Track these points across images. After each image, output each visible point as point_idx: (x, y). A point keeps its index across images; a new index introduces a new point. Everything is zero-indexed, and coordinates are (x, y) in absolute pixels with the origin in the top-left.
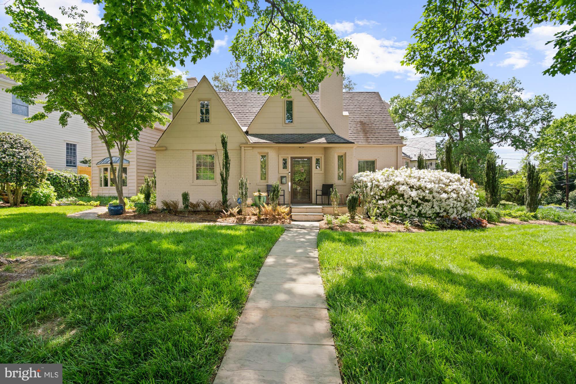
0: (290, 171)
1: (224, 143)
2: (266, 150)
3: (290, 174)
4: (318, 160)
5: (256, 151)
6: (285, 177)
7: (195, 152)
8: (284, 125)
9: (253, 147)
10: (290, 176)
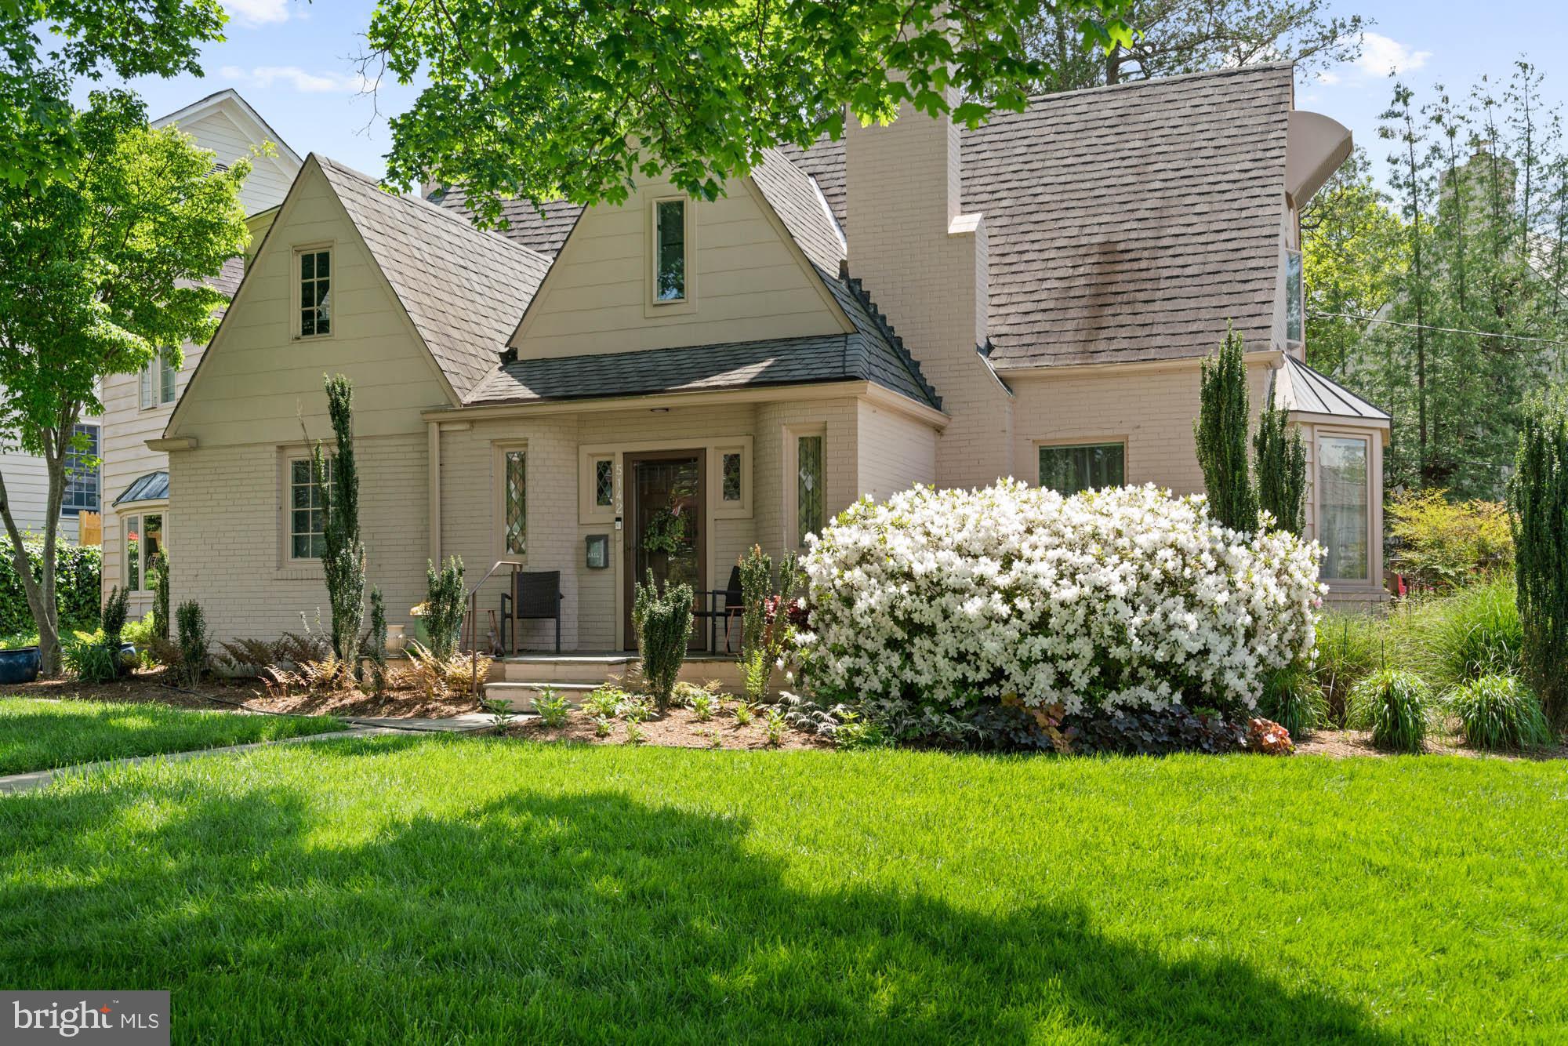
0: (620, 512)
1: (340, 415)
2: (519, 432)
3: (619, 525)
4: (732, 463)
5: (484, 436)
6: (605, 538)
7: (290, 452)
8: (650, 312)
9: (472, 422)
10: (620, 536)
